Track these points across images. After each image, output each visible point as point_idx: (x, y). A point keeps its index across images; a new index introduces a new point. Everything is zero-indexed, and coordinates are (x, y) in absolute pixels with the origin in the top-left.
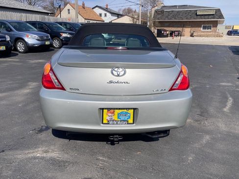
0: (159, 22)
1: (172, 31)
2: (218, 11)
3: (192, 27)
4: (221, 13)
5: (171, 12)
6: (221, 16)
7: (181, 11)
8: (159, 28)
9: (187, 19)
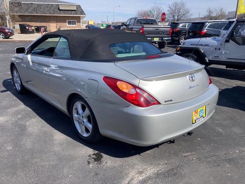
0: (19, 16)
1: (38, 27)
2: (79, 7)
3: (57, 22)
4: (82, 9)
5: (30, 5)
6: (82, 13)
7: (42, 5)
8: (21, 23)
9: (50, 13)
